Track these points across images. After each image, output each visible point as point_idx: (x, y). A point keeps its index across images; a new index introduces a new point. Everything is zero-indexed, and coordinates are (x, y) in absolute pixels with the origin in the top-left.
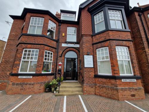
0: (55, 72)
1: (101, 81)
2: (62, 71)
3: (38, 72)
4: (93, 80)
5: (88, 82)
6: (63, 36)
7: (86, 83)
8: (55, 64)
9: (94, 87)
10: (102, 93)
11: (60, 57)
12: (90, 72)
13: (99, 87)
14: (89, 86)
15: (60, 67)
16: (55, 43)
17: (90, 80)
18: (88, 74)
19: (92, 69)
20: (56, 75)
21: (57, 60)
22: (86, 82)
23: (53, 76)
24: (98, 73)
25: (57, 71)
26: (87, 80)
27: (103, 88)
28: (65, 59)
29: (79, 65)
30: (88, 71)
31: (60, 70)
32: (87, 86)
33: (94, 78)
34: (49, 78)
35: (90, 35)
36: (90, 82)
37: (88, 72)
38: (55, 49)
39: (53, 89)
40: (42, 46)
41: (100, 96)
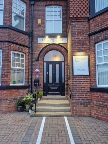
0: (30, 84)
1: (101, 97)
2: (41, 82)
3: (4, 83)
4: (88, 96)
5: (79, 98)
6: (39, 25)
7: (76, 100)
8: (30, 72)
9: (88, 106)
10: (101, 115)
11: (36, 60)
12: (83, 83)
13: (97, 106)
14: (81, 104)
15: (37, 76)
16: (26, 37)
17: (83, 96)
18: (79, 85)
19: (87, 78)
20: (32, 87)
21: (32, 66)
22: (76, 97)
23: (28, 89)
24: (96, 84)
25: (33, 82)
26: (78, 96)
27: (104, 107)
28: (45, 64)
29: (66, 72)
30: (79, 81)
31: (37, 81)
32: (77, 104)
33: (89, 92)
34: (21, 92)
35: (85, 18)
36: (82, 98)
37: (80, 83)
38: (28, 49)
39: (27, 107)
40: (6, 44)
41: (98, 118)
